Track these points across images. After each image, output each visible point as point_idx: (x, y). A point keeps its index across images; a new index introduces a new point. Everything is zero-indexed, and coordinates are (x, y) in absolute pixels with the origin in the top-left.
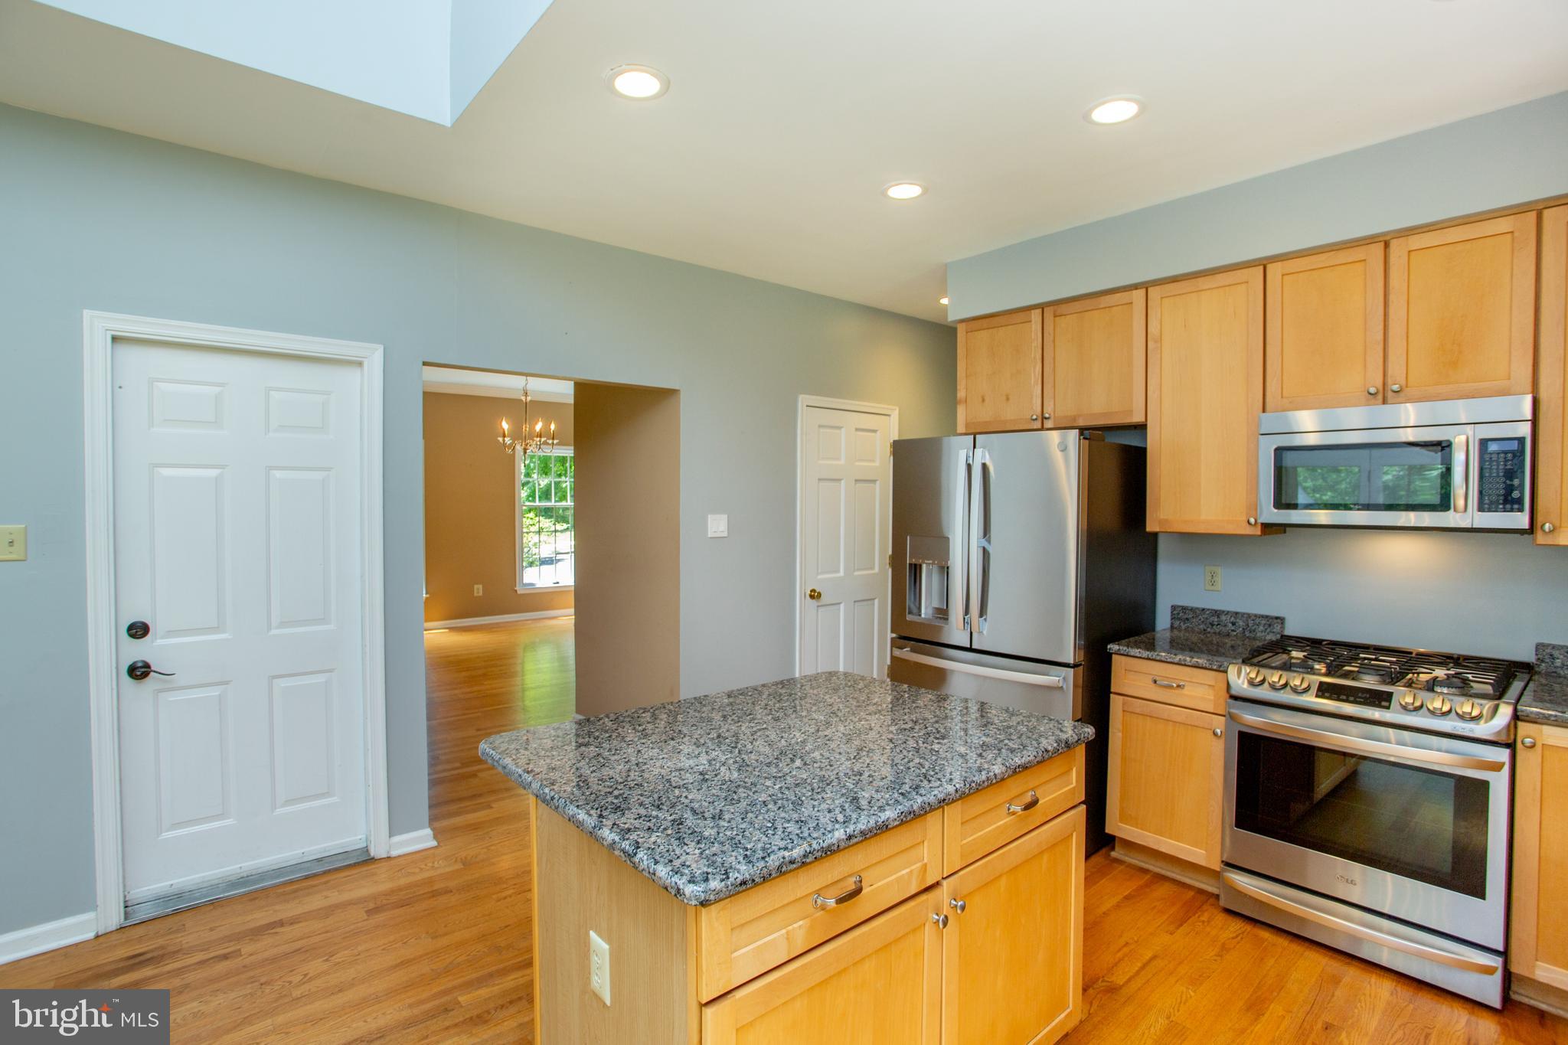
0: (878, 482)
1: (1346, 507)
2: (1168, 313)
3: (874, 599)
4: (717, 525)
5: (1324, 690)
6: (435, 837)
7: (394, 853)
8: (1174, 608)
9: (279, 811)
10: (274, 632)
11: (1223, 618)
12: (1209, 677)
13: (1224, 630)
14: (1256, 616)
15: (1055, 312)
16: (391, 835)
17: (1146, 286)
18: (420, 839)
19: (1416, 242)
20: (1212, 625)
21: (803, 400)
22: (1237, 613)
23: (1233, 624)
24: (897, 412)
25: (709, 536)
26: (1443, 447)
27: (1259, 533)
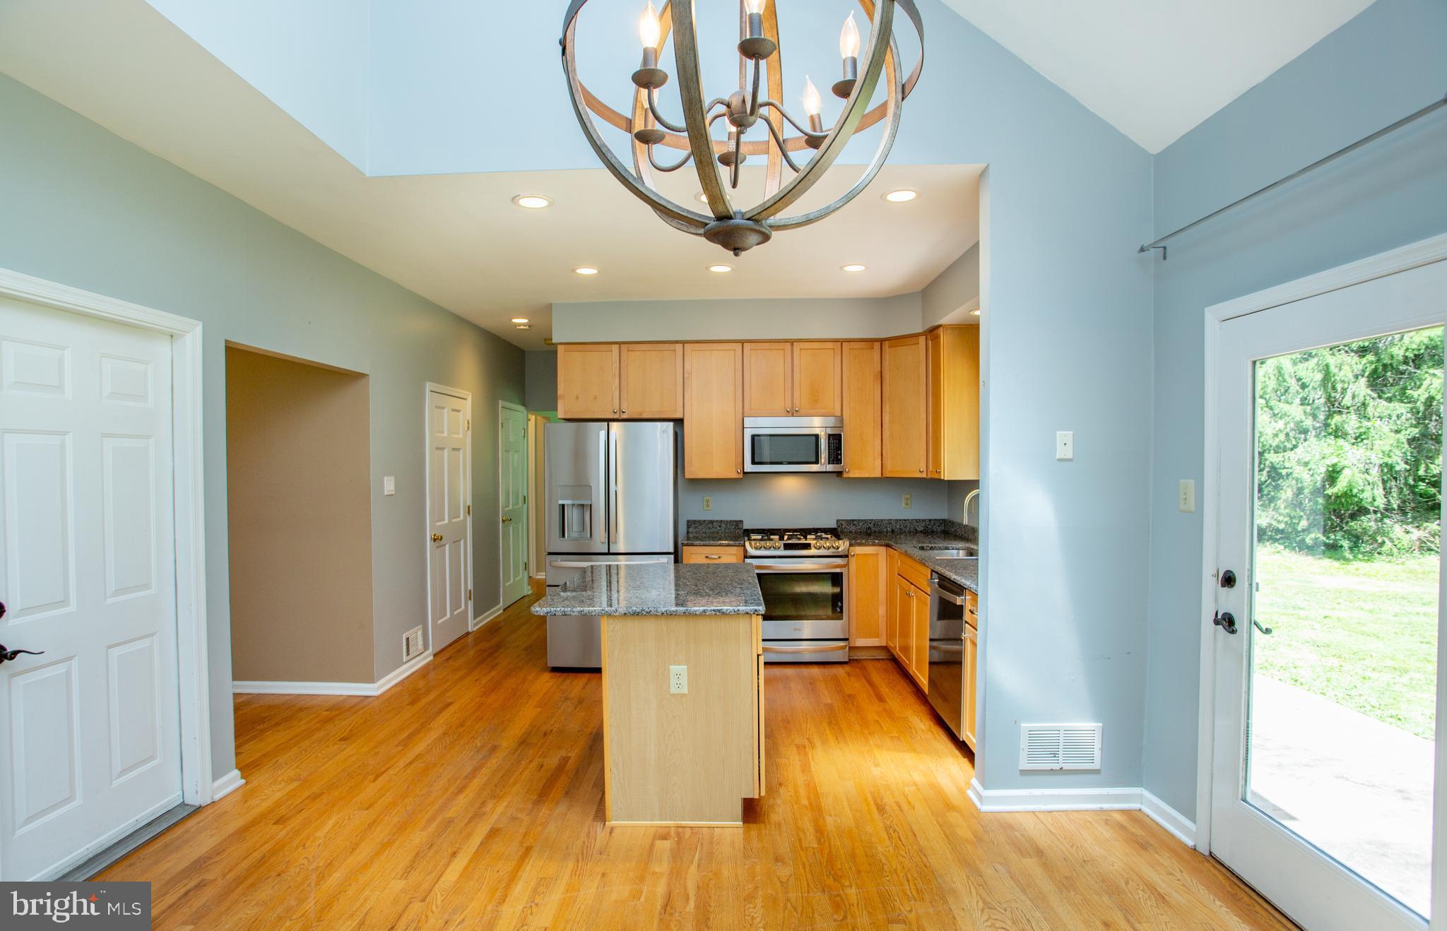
0: (461, 450)
1: (781, 463)
2: (696, 360)
3: (460, 541)
4: (389, 486)
5: (787, 547)
6: (243, 777)
7: (217, 797)
8: (688, 521)
9: (116, 783)
10: (110, 601)
11: (715, 524)
12: (734, 550)
13: (715, 530)
14: (731, 521)
15: (628, 348)
16: (215, 778)
17: (684, 343)
18: (233, 780)
19: (803, 345)
20: (709, 528)
21: (429, 386)
22: (721, 521)
23: (720, 526)
24: (470, 397)
25: (386, 494)
26: (817, 436)
27: (742, 477)
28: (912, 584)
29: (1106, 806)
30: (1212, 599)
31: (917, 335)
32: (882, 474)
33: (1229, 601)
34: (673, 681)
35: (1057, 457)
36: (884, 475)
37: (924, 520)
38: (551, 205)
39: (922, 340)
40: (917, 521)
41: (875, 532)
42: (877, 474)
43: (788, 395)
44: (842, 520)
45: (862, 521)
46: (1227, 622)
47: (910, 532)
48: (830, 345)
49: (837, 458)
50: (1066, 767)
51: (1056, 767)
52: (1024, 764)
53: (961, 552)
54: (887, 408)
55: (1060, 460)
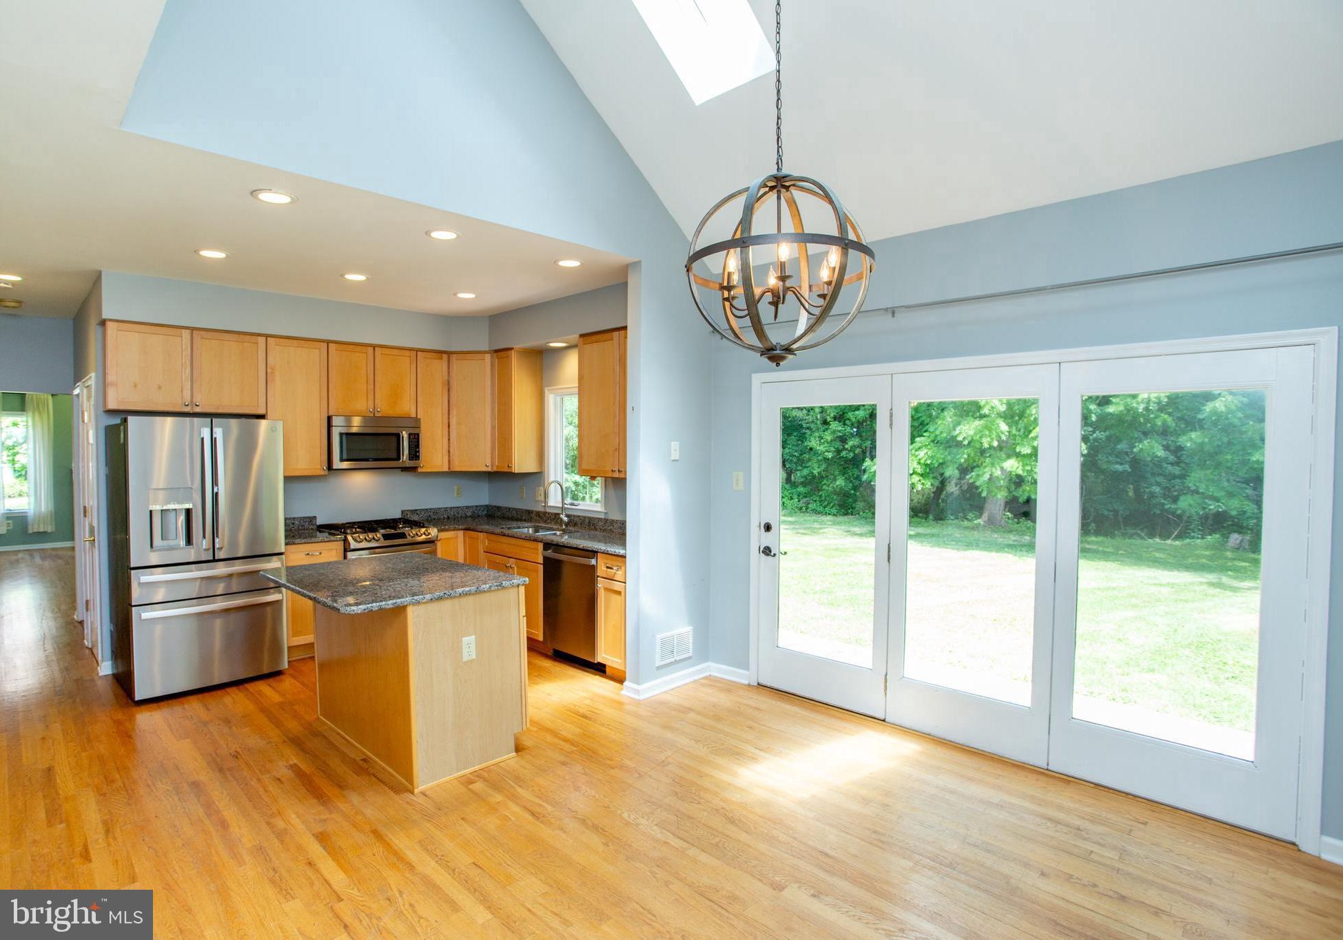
1: (367, 460)
2: (280, 355)
5: (386, 537)
11: (288, 521)
12: (334, 545)
13: (288, 527)
14: (304, 518)
15: (202, 335)
17: (267, 336)
19: (383, 351)
22: (294, 518)
26: (398, 436)
27: (327, 474)
28: (510, 557)
29: (696, 677)
30: (759, 538)
31: (485, 352)
32: (449, 469)
33: (768, 539)
34: (465, 651)
35: (672, 459)
36: (452, 470)
37: (472, 507)
38: (293, 201)
39: (488, 357)
40: (467, 507)
41: (434, 519)
42: (446, 469)
43: (371, 397)
44: (408, 510)
45: (424, 510)
46: (767, 551)
47: (461, 517)
48: (407, 353)
49: (416, 454)
50: (678, 658)
51: (673, 660)
52: (658, 663)
53: (530, 529)
54: (454, 412)
55: (673, 461)
